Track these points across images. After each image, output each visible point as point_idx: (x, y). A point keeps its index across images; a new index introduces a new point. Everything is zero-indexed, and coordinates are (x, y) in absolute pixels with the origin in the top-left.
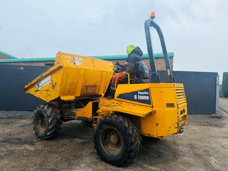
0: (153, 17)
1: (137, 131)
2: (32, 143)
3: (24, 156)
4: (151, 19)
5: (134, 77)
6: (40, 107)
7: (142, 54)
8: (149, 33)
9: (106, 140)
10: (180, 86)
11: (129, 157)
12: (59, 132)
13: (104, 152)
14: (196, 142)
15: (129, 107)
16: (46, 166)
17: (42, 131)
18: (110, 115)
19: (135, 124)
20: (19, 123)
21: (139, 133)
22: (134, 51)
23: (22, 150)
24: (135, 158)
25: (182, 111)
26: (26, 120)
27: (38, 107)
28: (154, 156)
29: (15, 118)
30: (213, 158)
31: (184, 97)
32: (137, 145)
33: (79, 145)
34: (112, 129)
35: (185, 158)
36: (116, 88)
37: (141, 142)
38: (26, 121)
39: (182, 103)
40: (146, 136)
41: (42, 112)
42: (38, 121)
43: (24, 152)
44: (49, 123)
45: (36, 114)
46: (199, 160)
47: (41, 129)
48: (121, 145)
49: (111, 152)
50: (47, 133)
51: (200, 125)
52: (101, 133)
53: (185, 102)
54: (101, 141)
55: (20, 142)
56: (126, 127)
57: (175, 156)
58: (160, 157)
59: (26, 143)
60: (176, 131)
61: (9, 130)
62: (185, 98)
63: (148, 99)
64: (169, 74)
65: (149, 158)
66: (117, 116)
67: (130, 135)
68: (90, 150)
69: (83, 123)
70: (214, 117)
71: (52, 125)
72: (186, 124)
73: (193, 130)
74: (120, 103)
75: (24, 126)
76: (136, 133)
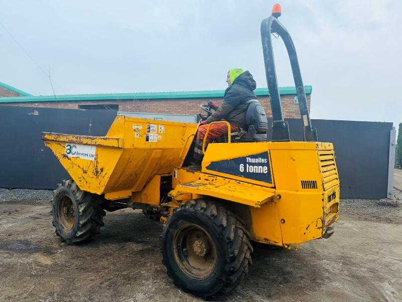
0: (277, 14)
1: (245, 233)
2: (48, 251)
3: (31, 276)
4: (274, 18)
5: (240, 130)
6: (63, 184)
7: (254, 87)
8: (269, 43)
9: (184, 250)
10: (328, 148)
11: (228, 284)
12: (98, 231)
13: (180, 271)
14: (353, 253)
15: (230, 187)
16: (70, 297)
17: (68, 228)
18: (193, 202)
19: (240, 219)
20: (28, 212)
21: (248, 236)
22: (239, 79)
23: (30, 264)
24: (239, 284)
25: (330, 196)
26: (42, 207)
27: (61, 184)
28: (275, 280)
29: (25, 202)
30: (387, 284)
31: (335, 169)
32: (243, 261)
33: (135, 255)
34: (196, 229)
35: (333, 284)
36: (205, 150)
37: (251, 254)
38: (42, 209)
39: (331, 181)
40: (260, 242)
41: (67, 193)
42: (60, 210)
43: (32, 268)
44: (81, 214)
45: (57, 196)
46: (361, 288)
47: (67, 224)
48: (213, 258)
49: (194, 272)
50: (76, 233)
51: (359, 219)
52: (176, 236)
53: (337, 179)
54: (175, 251)
55: (27, 248)
56: (222, 226)
57: (314, 280)
58: (286, 281)
59: (37, 250)
60: (319, 233)
61: (11, 225)
62: (336, 171)
63: (267, 172)
64: (306, 124)
65: (266, 284)
66: (207, 203)
67: (231, 243)
68: (155, 265)
69: (144, 213)
70: (384, 204)
71: (86, 217)
72: (336, 219)
73: (346, 228)
74: (213, 178)
75: (38, 218)
76: (242, 238)
